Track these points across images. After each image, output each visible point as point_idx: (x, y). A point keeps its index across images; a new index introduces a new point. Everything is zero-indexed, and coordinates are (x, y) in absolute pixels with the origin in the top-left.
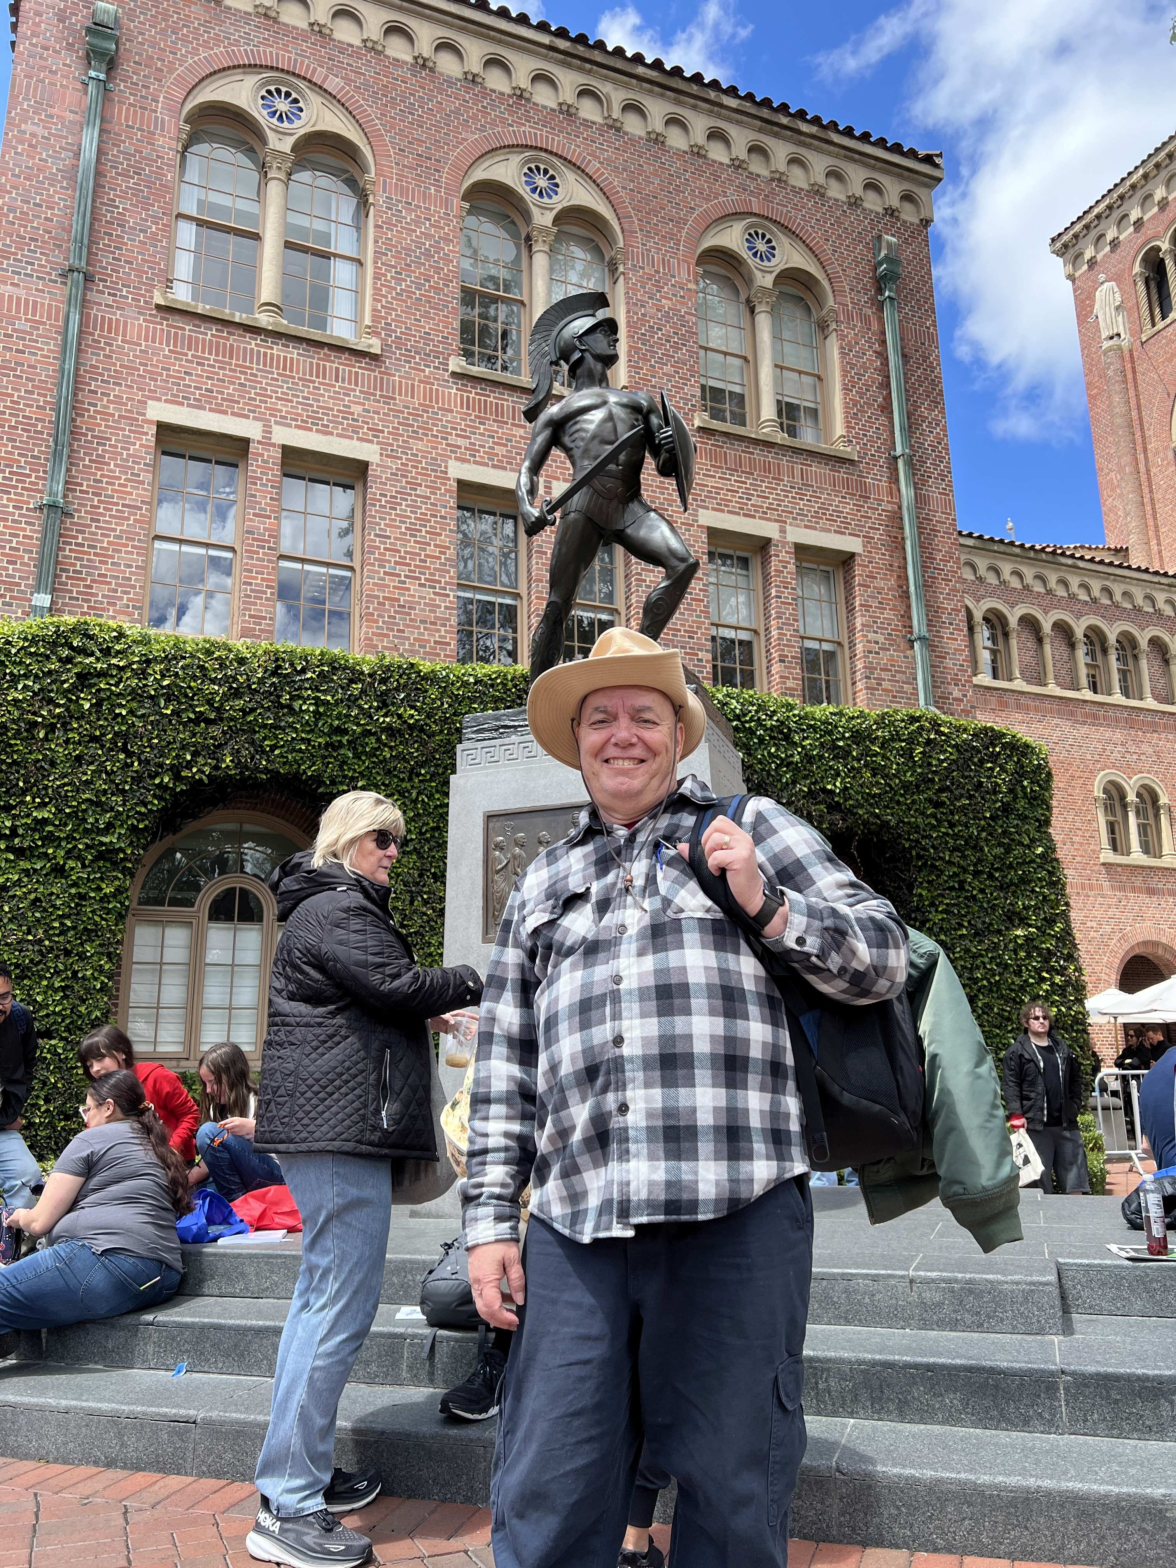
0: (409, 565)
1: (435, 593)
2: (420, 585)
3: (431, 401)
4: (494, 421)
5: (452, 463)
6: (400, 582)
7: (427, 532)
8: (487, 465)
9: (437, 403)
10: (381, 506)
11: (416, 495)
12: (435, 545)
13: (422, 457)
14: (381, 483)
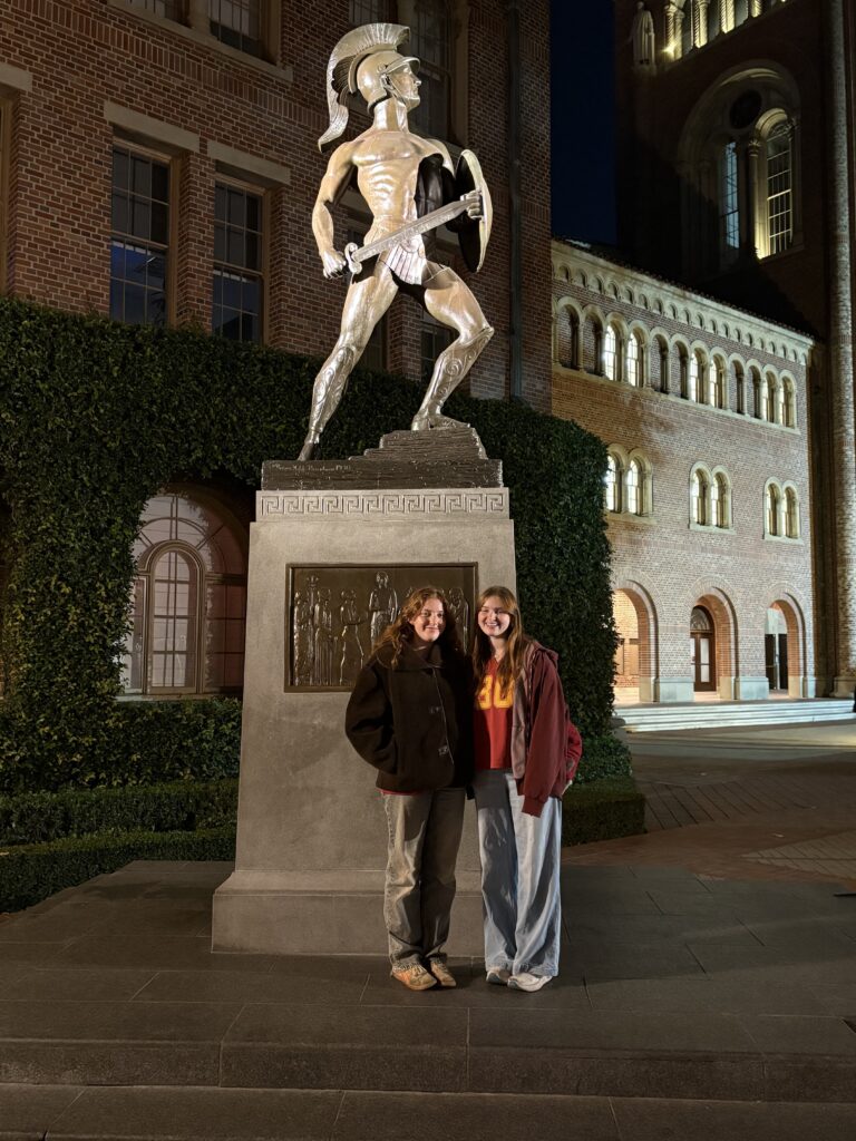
0: (63, 208)
1: (88, 241)
2: (73, 230)
3: (87, 33)
4: (152, 66)
5: (108, 105)
6: (53, 225)
7: (81, 175)
8: (144, 112)
9: (94, 36)
10: (33, 140)
11: (70, 134)
12: (90, 191)
13: (77, 93)
14: (33, 115)
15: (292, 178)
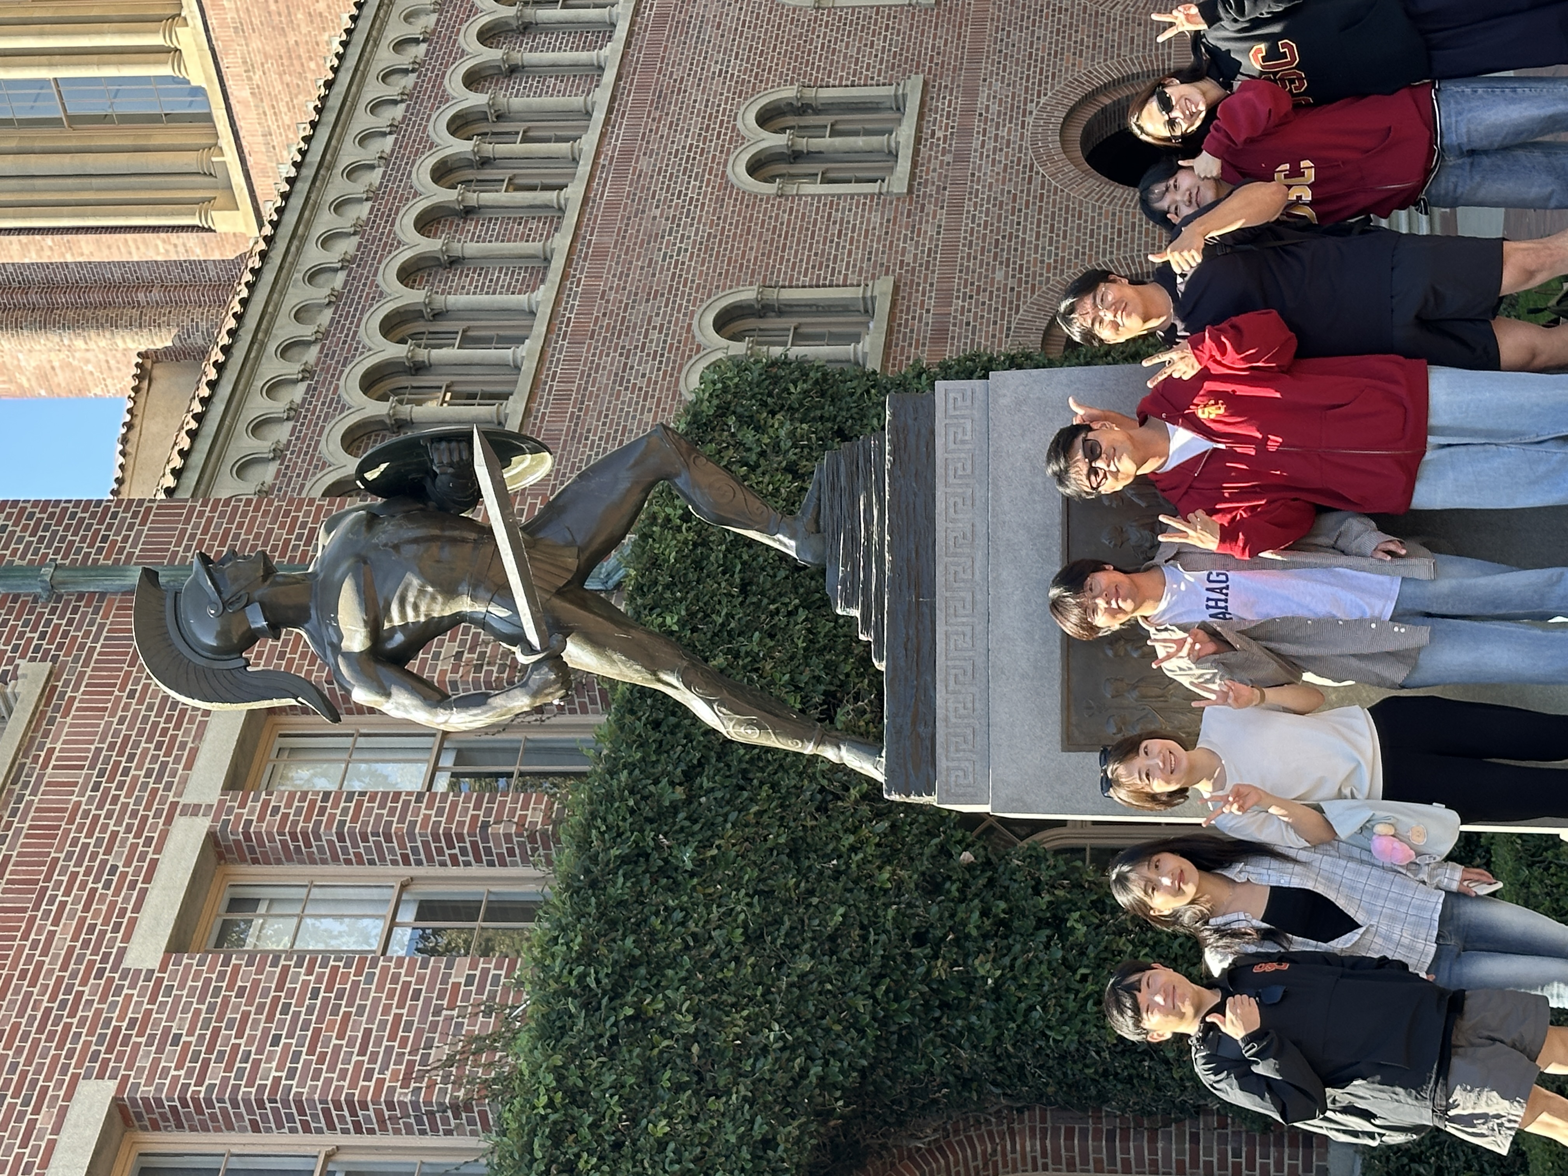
15: (100, 1076)
